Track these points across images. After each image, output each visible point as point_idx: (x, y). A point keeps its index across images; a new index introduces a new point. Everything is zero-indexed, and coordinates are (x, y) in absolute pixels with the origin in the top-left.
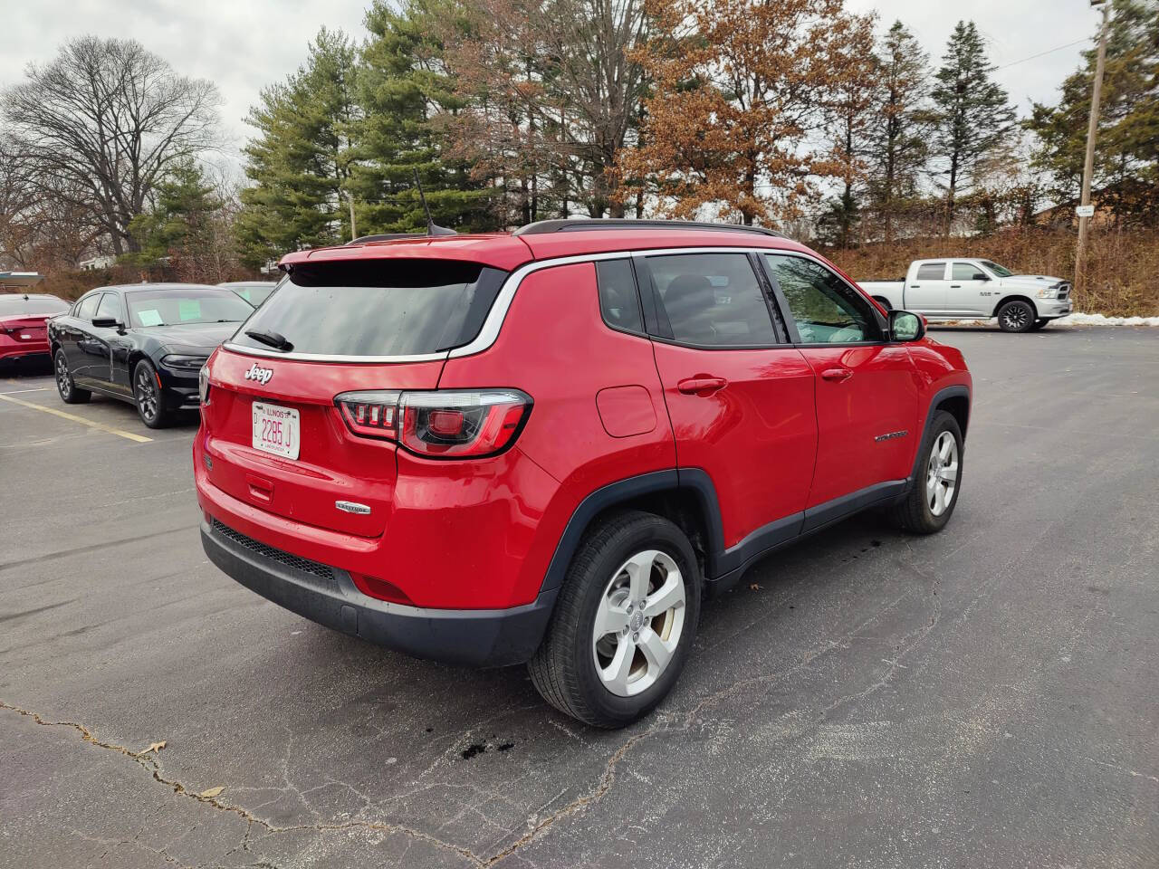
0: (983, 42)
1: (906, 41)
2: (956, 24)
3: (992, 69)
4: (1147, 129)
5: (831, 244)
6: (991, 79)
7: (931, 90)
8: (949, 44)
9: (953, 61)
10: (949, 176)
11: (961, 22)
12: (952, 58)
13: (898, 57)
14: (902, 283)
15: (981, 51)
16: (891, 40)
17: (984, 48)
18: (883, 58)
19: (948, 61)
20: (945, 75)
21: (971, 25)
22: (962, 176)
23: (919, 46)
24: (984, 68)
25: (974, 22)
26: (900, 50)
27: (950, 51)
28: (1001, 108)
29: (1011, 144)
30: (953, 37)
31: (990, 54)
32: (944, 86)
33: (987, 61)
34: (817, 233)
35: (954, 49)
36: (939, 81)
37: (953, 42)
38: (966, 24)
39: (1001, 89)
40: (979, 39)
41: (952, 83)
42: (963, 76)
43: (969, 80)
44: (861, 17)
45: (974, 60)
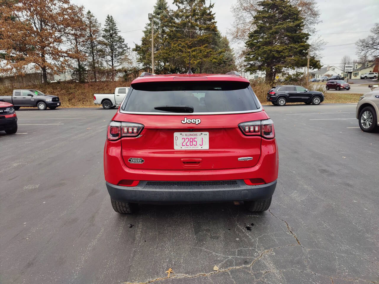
0: (115, 23)
1: (92, 18)
2: (107, 16)
3: (119, 31)
4: (165, 54)
5: (78, 81)
6: (119, 34)
7: (102, 35)
8: (106, 21)
9: (107, 27)
10: (111, 62)
11: (108, 15)
12: (107, 26)
13: (90, 22)
14: (114, 95)
15: (115, 25)
16: (88, 16)
17: (116, 24)
18: (87, 22)
19: (106, 27)
20: (106, 30)
21: (111, 17)
22: (115, 63)
23: (97, 20)
24: (117, 31)
25: (112, 16)
26: (91, 20)
27: (106, 23)
28: (123, 43)
29: (127, 54)
30: (107, 20)
31: (118, 27)
32: (106, 34)
33: (118, 29)
34: (72, 77)
35: (107, 23)
36: (104, 32)
37: (107, 21)
38: (110, 16)
39: (123, 38)
40: (114, 21)
41: (109, 34)
42: (111, 32)
43: (113, 34)
44: (79, 6)
45: (114, 28)
